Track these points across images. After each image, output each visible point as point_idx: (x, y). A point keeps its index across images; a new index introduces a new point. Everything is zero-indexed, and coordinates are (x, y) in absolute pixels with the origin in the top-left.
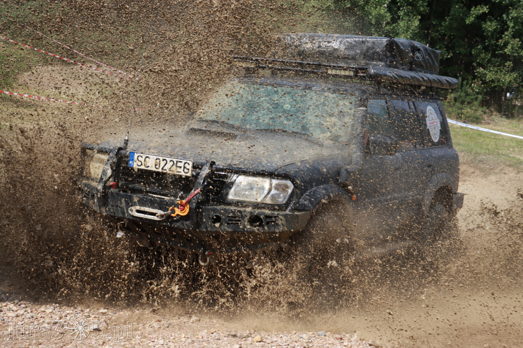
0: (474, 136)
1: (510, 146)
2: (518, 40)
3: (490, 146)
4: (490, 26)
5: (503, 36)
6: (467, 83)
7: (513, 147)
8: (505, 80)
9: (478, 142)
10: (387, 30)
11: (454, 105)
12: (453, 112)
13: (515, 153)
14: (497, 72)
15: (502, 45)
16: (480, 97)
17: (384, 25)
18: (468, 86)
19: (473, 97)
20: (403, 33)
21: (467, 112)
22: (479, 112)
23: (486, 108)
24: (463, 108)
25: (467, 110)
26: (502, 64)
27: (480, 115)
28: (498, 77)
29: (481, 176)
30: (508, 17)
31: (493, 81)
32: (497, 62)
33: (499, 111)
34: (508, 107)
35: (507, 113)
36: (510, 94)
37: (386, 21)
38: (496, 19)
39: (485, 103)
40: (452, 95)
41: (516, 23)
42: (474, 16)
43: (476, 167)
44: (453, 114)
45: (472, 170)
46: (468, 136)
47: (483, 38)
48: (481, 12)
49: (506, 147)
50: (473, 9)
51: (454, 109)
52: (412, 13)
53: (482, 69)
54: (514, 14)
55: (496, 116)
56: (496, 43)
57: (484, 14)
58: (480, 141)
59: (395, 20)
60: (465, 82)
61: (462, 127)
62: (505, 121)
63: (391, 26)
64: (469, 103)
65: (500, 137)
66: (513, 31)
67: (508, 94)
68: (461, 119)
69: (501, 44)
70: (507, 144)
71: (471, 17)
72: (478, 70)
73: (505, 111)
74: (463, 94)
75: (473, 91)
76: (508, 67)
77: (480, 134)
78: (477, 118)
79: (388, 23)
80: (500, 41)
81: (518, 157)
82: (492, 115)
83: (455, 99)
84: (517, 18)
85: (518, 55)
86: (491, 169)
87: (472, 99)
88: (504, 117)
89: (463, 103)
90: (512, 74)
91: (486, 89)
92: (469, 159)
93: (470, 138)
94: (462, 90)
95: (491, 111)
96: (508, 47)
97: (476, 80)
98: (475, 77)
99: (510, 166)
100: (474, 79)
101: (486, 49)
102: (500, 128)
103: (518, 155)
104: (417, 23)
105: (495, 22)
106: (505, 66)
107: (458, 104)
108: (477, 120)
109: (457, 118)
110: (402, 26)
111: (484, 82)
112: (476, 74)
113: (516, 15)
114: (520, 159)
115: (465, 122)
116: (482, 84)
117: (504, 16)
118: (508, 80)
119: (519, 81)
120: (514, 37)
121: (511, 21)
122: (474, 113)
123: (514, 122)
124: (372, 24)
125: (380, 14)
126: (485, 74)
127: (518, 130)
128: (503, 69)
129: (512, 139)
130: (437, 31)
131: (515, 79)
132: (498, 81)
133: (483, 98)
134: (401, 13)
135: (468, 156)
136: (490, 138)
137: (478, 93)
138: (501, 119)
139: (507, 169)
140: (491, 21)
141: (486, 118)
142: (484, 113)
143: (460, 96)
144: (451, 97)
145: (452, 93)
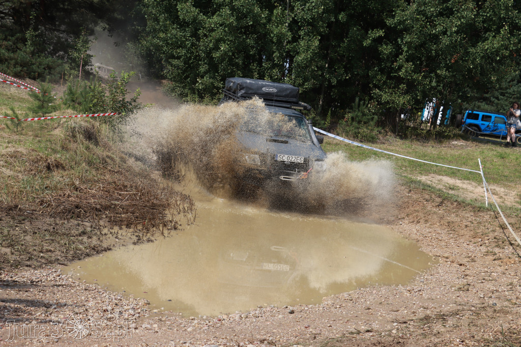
0: (370, 155)
1: (403, 166)
2: (411, 63)
4: (386, 49)
5: (398, 59)
6: (364, 104)
7: (406, 167)
8: (399, 102)
10: (288, 48)
11: (351, 124)
12: (350, 131)
13: (407, 173)
14: (392, 93)
15: (397, 68)
16: (376, 117)
17: (285, 44)
18: (365, 107)
20: (304, 52)
21: (363, 132)
22: (375, 132)
23: (381, 128)
24: (360, 128)
25: (364, 130)
26: (396, 87)
27: (376, 135)
28: (393, 99)
30: (402, 41)
31: (388, 102)
32: (392, 84)
33: (394, 131)
34: (402, 128)
35: (400, 134)
36: (404, 116)
37: (287, 40)
38: (391, 42)
39: (380, 124)
40: (350, 115)
41: (409, 48)
42: (371, 39)
44: (350, 133)
46: (364, 155)
47: (380, 61)
48: (377, 35)
49: (399, 166)
50: (370, 32)
51: (351, 128)
52: (312, 33)
53: (378, 91)
54: (408, 38)
55: (391, 136)
56: (391, 66)
57: (380, 37)
59: (295, 39)
60: (362, 103)
61: (357, 147)
62: (399, 142)
63: (292, 44)
64: (365, 123)
65: (393, 157)
66: (406, 55)
67: (402, 116)
68: (358, 138)
69: (395, 67)
70: (400, 163)
71: (368, 40)
72: (374, 91)
73: (399, 132)
74: (360, 114)
75: (370, 111)
76: (402, 90)
77: (375, 153)
78: (373, 138)
79: (289, 42)
80: (395, 64)
81: (410, 176)
82: (387, 135)
83: (353, 119)
84: (411, 42)
85: (412, 79)
87: (368, 119)
88: (398, 137)
89: (359, 122)
90: (405, 96)
91: (382, 110)
94: (359, 110)
95: (386, 131)
96: (402, 70)
97: (372, 101)
98: (371, 98)
99: (402, 185)
100: (370, 100)
101: (382, 71)
102: (394, 148)
103: (410, 174)
104: (317, 43)
105: (391, 46)
106: (399, 88)
107: (355, 124)
108: (372, 140)
109: (354, 137)
110: (302, 45)
111: (380, 103)
112: (372, 95)
113: (409, 40)
114: (411, 179)
115: (361, 142)
116: (378, 105)
117: (399, 40)
118: (402, 102)
119: (412, 103)
120: (408, 61)
121: (405, 46)
122: (370, 133)
123: (407, 142)
125: (281, 33)
126: (381, 95)
127: (411, 151)
128: (398, 91)
129: (404, 159)
130: (336, 52)
131: (408, 101)
132: (392, 103)
133: (379, 118)
134: (302, 33)
137: (374, 114)
138: (395, 139)
139: (399, 188)
140: (387, 44)
141: (381, 138)
142: (380, 133)
143: (357, 116)
144: (348, 116)
145: (350, 112)
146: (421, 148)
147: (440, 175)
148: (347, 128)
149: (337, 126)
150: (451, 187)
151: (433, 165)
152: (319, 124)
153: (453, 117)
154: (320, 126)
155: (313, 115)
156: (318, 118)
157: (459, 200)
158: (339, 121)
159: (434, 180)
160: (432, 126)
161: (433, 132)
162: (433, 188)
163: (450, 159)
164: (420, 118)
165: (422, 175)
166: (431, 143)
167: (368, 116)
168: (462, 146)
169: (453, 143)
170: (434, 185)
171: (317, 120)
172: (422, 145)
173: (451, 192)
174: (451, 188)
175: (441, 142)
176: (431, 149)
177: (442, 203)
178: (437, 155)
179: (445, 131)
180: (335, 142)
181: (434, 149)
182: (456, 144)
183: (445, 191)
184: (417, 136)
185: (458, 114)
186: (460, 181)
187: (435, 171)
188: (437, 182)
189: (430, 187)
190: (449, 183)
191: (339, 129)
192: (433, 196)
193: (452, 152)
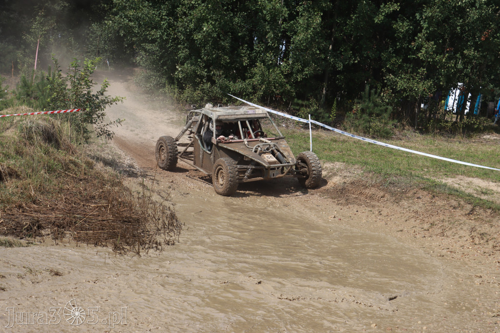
0: (384, 153)
1: (424, 166)
2: (433, 43)
3: (402, 165)
4: (402, 27)
5: (416, 38)
6: (376, 93)
7: (428, 167)
8: (418, 89)
9: (389, 161)
10: (284, 28)
11: (361, 117)
12: (359, 125)
13: (430, 175)
14: (409, 79)
15: (415, 48)
16: (390, 108)
17: (280, 22)
18: (377, 96)
19: (383, 108)
20: (303, 31)
21: (376, 126)
22: (390, 126)
23: (397, 121)
24: (371, 121)
25: (376, 124)
26: (415, 70)
27: (391, 129)
28: (411, 85)
29: (392, 200)
30: (421, 17)
31: (405, 90)
32: (409, 68)
33: (412, 125)
34: (422, 120)
35: (420, 127)
36: (424, 105)
37: (283, 17)
38: (408, 18)
39: (395, 115)
40: (359, 106)
41: (430, 24)
42: (383, 14)
43: (386, 190)
44: (360, 127)
45: (382, 194)
46: (377, 154)
47: (394, 40)
48: (391, 9)
49: (419, 166)
50: (382, 6)
51: (362, 122)
52: (313, 8)
53: (392, 76)
54: (428, 13)
55: (409, 130)
56: (408, 46)
57: (395, 11)
58: (391, 159)
59: (293, 16)
60: (373, 91)
61: (370, 144)
62: (419, 137)
63: (288, 23)
64: (378, 115)
65: (412, 156)
66: (427, 33)
67: (422, 106)
68: (369, 134)
69: (413, 47)
70: (420, 163)
71: (380, 15)
72: (388, 77)
73: (418, 126)
74: (371, 105)
75: (383, 101)
76: (422, 75)
77: (391, 152)
78: (387, 133)
79: (284, 20)
80: (413, 44)
81: (433, 178)
82: (404, 129)
83: (362, 110)
84: (432, 17)
85: (433, 61)
86: (403, 193)
87: (381, 111)
88: (417, 131)
89: (370, 114)
90: (426, 82)
91: (397, 99)
92: (378, 181)
93: (379, 155)
94: (370, 100)
95: (403, 125)
96: (421, 51)
97: (386, 89)
98: (384, 85)
99: (424, 189)
100: (383, 87)
101: (397, 52)
102: (413, 145)
103: (433, 176)
104: (319, 20)
105: (408, 22)
106: (418, 73)
107: (365, 116)
108: (386, 135)
109: (365, 133)
110: (301, 23)
111: (394, 91)
112: (386, 81)
113: (430, 14)
114: (435, 182)
115: (373, 138)
116: (392, 93)
117: (417, 15)
118: (421, 89)
119: (434, 90)
120: (428, 39)
121: (425, 22)
122: (384, 127)
123: (429, 137)
124: (265, 21)
125: (275, 9)
126: (396, 81)
127: (433, 148)
128: (416, 76)
129: (426, 158)
130: (342, 31)
131: (429, 88)
132: (410, 91)
133: (393, 109)
134: (300, 9)
135: (377, 177)
136: (401, 156)
137: (388, 104)
138: (414, 134)
139: (421, 193)
140: (403, 21)
141: (397, 133)
142: (396, 127)
143: (368, 107)
144: (357, 107)
145: (359, 103)
146: (446, 144)
147: (469, 176)
148: (357, 122)
149: (344, 120)
150: (484, 191)
151: (461, 165)
152: (323, 118)
153: (484, 105)
154: (324, 120)
155: (315, 107)
156: (321, 110)
157: (493, 206)
158: (346, 113)
159: (462, 183)
160: (459, 117)
161: (460, 125)
162: (462, 192)
163: (481, 157)
164: (444, 108)
165: (448, 177)
166: (458, 137)
167: (381, 106)
168: (495, 141)
169: (485, 137)
170: (463, 189)
171: (320, 113)
172: (447, 141)
173: (484, 197)
174: (483, 193)
175: (470, 136)
176: (458, 144)
177: (473, 210)
178: (466, 152)
179: (474, 124)
180: (342, 138)
181: (461, 145)
182: (489, 139)
183: (476, 196)
184: (440, 130)
185: (490, 101)
186: (494, 184)
187: (464, 171)
188: (466, 185)
189: (457, 191)
190: (480, 186)
191: (347, 123)
192: (462, 203)
193: (484, 148)
